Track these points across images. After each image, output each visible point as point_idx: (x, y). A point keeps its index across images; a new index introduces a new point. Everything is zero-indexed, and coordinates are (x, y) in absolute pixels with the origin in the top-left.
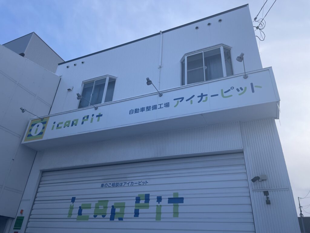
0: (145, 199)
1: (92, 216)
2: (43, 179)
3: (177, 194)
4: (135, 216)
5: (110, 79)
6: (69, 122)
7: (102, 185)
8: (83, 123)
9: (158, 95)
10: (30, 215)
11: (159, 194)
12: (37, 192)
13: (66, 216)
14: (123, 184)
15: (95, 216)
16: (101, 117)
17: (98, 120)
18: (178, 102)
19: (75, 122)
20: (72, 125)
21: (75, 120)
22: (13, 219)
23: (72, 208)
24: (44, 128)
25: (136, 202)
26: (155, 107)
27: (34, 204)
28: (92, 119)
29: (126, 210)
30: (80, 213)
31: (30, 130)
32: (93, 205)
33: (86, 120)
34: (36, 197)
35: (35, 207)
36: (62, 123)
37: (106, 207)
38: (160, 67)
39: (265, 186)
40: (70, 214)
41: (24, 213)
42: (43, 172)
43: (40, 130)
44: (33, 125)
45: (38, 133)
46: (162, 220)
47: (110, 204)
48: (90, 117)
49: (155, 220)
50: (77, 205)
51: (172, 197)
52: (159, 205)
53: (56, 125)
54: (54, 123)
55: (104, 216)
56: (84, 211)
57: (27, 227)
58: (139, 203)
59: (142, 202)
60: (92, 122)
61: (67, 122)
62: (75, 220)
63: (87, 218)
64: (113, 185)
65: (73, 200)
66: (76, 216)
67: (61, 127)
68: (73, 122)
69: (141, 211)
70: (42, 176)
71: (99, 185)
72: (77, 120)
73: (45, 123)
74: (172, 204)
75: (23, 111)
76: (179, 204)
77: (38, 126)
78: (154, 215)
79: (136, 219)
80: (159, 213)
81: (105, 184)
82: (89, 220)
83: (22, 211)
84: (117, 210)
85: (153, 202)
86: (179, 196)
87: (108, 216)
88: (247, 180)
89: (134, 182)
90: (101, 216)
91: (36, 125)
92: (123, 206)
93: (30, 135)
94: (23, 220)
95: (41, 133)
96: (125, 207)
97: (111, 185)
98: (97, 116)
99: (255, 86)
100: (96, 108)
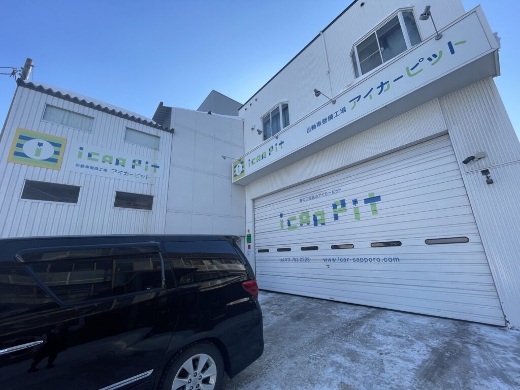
0: (342, 204)
1: (299, 225)
2: (255, 204)
3: (373, 194)
4: (335, 220)
5: (283, 105)
6: (259, 156)
7: (301, 200)
8: (270, 154)
9: (331, 104)
10: (255, 231)
11: (354, 198)
12: (254, 215)
13: (280, 228)
14: (318, 196)
15: (301, 225)
16: (283, 144)
17: (282, 148)
18: (355, 103)
19: (264, 155)
20: (262, 159)
21: (263, 154)
22: (244, 236)
23: (282, 222)
24: (243, 167)
25: (333, 209)
26: (331, 117)
27: (255, 223)
28: (276, 148)
29: (326, 216)
30: (289, 224)
31: (235, 171)
32: (298, 217)
33: (272, 151)
34: (255, 219)
35: (256, 225)
36: (254, 159)
37: (308, 217)
38: (329, 72)
39: (484, 165)
40: (282, 226)
41: (250, 231)
42: (254, 200)
43: (241, 169)
44: (235, 167)
45: (240, 172)
46: (361, 219)
47: (311, 214)
48: (274, 147)
49: (354, 220)
50: (285, 218)
51: (368, 197)
52: (356, 207)
53: (251, 162)
54: (249, 160)
55: (308, 224)
56: (292, 223)
57: (255, 240)
58: (336, 208)
59: (339, 207)
60: (276, 151)
61: (258, 157)
62: (287, 230)
63: (295, 227)
64: (310, 198)
65: (281, 215)
66: (287, 227)
67: (255, 163)
68: (262, 156)
69: (339, 215)
70: (254, 203)
71: (299, 200)
72: (265, 153)
73: (242, 163)
74: (369, 204)
75: (224, 158)
76: (376, 202)
77: (239, 166)
78: (353, 216)
79: (337, 222)
80: (357, 214)
81: (302, 199)
82: (298, 228)
83: (249, 231)
84: (319, 218)
85: (349, 205)
86: (375, 196)
87: (312, 223)
88: (457, 162)
89: (328, 192)
90: (307, 225)
91: (237, 166)
92: (322, 214)
93: (236, 175)
94: (251, 236)
95: (243, 172)
96: (324, 214)
97: (308, 199)
98: (280, 144)
99: (455, 45)
100: (277, 137)
